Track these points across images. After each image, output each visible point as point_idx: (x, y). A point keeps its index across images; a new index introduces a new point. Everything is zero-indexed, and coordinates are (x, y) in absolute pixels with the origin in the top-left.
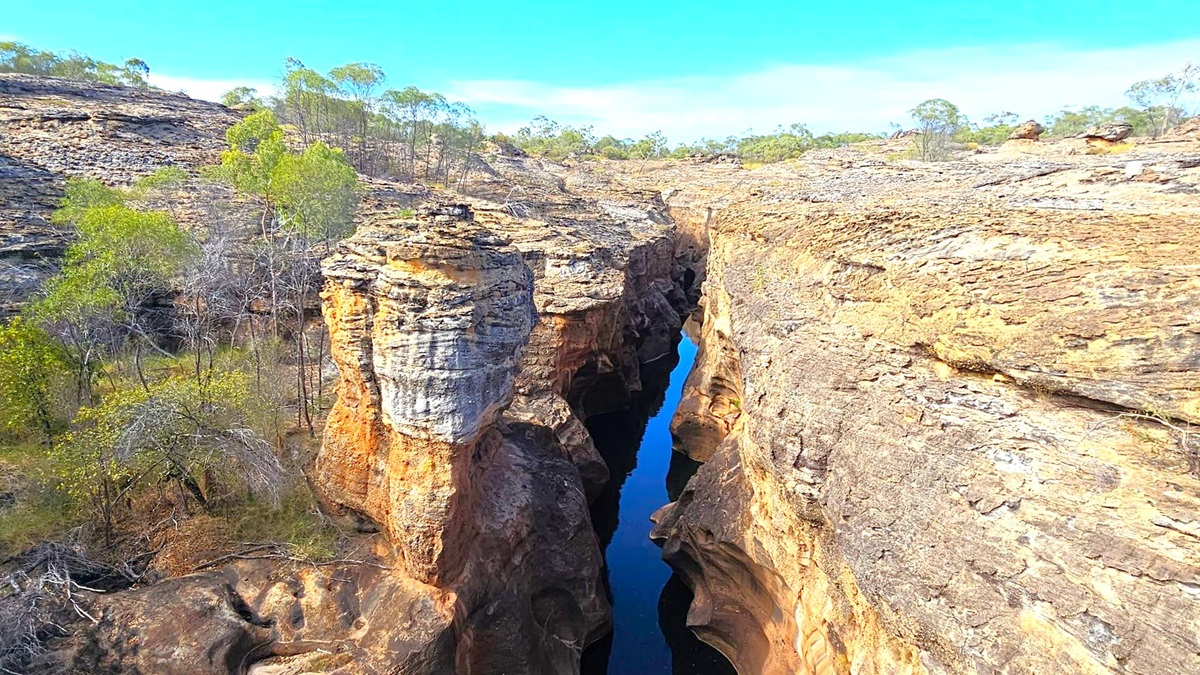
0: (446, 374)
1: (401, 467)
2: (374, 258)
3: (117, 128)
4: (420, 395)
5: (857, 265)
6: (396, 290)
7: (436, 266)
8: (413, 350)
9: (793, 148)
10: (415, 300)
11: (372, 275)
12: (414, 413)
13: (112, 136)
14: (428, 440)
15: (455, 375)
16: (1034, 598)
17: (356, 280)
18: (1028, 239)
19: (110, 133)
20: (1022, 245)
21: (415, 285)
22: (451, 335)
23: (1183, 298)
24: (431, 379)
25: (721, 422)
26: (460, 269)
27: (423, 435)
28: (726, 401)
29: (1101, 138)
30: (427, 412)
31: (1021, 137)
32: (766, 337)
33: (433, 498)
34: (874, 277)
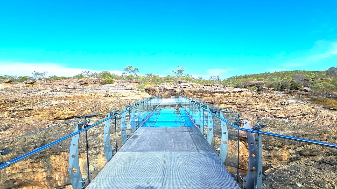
5: (20, 111)
16: (99, 134)
20: (63, 101)
23: (90, 104)
31: (6, 82)
34: (30, 112)
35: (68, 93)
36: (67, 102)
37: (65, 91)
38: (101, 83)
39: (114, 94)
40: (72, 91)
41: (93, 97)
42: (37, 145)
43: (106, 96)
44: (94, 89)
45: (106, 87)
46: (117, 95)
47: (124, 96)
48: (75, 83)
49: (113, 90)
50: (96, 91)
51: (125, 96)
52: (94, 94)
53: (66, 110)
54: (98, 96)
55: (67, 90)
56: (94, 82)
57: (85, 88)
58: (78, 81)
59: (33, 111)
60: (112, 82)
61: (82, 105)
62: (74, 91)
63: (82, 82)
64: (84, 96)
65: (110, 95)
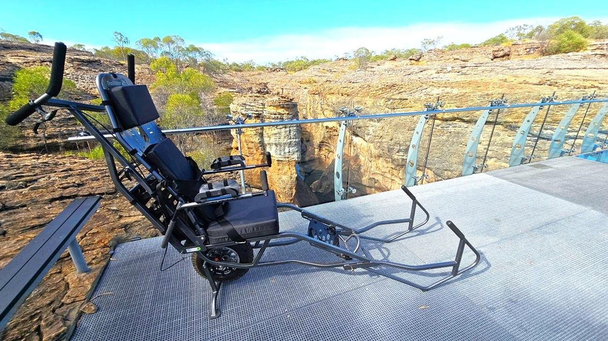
0: (295, 140)
1: (277, 171)
2: (260, 107)
3: (79, 65)
4: (286, 147)
5: (395, 99)
6: (273, 116)
7: (283, 107)
8: (283, 134)
9: (304, 65)
10: (280, 118)
11: (260, 112)
12: (285, 153)
13: (78, 68)
14: (288, 161)
15: (297, 140)
17: (256, 114)
18: (450, 88)
19: (77, 67)
20: (449, 90)
21: (280, 114)
22: (295, 128)
24: (291, 142)
25: (323, 156)
26: (288, 108)
27: (287, 159)
28: (324, 149)
29: (413, 60)
30: (289, 152)
31: (391, 60)
32: (369, 122)
33: (291, 178)
34: (403, 102)
35: (463, 76)
36: (455, 91)
37: (459, 72)
38: (545, 53)
39: (566, 80)
40: (471, 72)
41: (508, 84)
42: (401, 148)
43: (540, 84)
44: (517, 67)
45: (553, 61)
46: (576, 82)
47: (597, 87)
48: (484, 55)
49: (568, 69)
50: (520, 72)
51: (600, 86)
52: (513, 79)
53: (449, 105)
54: (520, 83)
55: (463, 69)
56: (528, 50)
57: (497, 66)
58: (490, 51)
59: (408, 101)
60: (578, 47)
61: (478, 98)
62: (473, 73)
63: (498, 53)
64: (489, 81)
65: (552, 81)
